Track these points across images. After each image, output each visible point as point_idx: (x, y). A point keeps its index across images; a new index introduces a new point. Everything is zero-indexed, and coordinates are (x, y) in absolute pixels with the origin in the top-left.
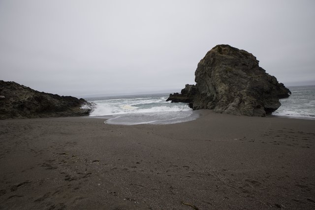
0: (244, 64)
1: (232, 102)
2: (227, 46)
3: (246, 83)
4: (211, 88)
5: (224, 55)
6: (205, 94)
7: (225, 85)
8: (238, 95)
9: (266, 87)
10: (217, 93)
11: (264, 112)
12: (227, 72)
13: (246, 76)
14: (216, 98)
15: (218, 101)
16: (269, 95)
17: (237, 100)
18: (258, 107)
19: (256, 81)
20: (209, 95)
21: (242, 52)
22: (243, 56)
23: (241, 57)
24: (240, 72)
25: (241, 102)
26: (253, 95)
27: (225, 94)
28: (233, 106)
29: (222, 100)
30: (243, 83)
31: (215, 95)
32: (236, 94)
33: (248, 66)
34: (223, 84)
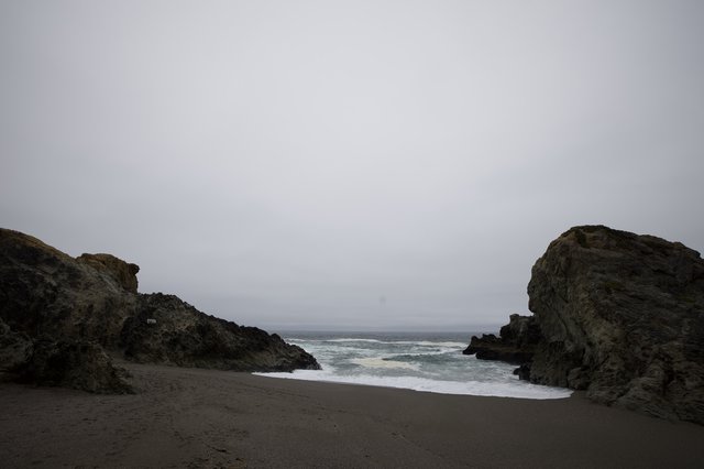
1: (641, 375)
2: (601, 228)
4: (573, 329)
5: (593, 250)
6: (559, 346)
7: (609, 325)
8: (656, 356)
10: (590, 344)
12: (609, 292)
13: (674, 302)
14: (592, 359)
15: (597, 368)
17: (657, 371)
20: (570, 348)
21: (646, 239)
22: (650, 250)
23: (644, 253)
24: (651, 290)
25: (671, 378)
28: (646, 388)
29: (608, 365)
30: (665, 323)
31: (588, 350)
32: (647, 352)
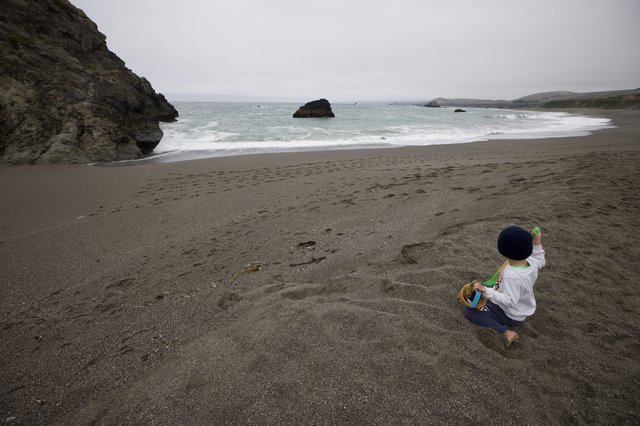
0: (66, 35)
3: (85, 87)
9: (132, 99)
11: (138, 149)
16: (140, 116)
18: (124, 141)
19: (107, 84)
26: (107, 115)
27: (29, 111)
33: (80, 42)
34: (14, 81)
